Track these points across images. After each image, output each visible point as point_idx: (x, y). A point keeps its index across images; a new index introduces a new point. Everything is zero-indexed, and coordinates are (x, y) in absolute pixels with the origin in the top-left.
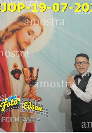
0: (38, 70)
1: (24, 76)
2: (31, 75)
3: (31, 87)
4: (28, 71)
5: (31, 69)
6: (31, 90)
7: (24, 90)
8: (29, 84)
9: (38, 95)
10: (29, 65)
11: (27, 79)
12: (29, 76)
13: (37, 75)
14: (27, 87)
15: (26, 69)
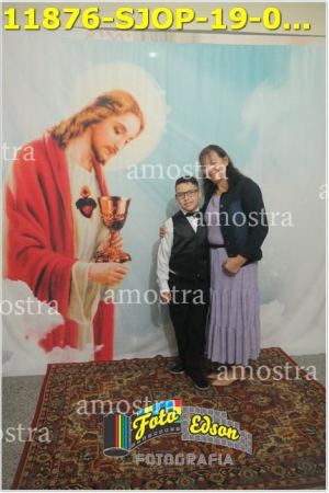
0: (128, 202)
2: (115, 212)
3: (113, 234)
4: (110, 202)
5: (116, 200)
6: (112, 239)
9: (124, 249)
10: (112, 192)
11: (106, 219)
12: (110, 212)
13: (126, 212)
14: (106, 233)
15: (104, 198)
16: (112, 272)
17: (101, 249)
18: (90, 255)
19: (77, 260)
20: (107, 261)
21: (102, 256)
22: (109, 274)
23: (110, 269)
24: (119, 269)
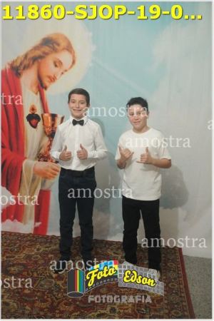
0: (63, 118)
1: (43, 124)
2: (53, 125)
3: (50, 141)
4: (50, 118)
5: (54, 116)
7: (42, 145)
8: (48, 136)
10: (52, 110)
11: (46, 130)
12: (50, 125)
15: (46, 115)
16: (50, 169)
17: (42, 151)
18: (35, 156)
19: (26, 158)
20: (46, 161)
21: (43, 157)
22: (47, 171)
23: (48, 166)
24: (55, 167)
